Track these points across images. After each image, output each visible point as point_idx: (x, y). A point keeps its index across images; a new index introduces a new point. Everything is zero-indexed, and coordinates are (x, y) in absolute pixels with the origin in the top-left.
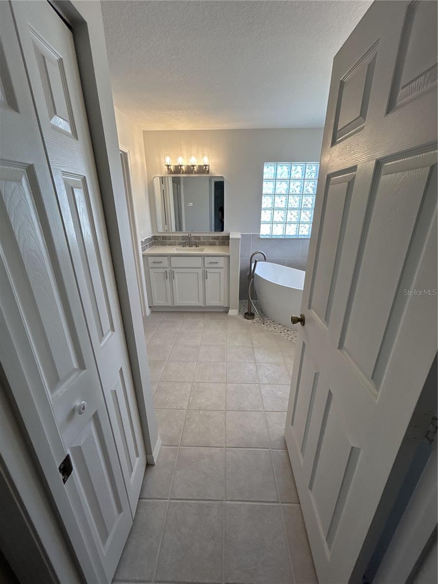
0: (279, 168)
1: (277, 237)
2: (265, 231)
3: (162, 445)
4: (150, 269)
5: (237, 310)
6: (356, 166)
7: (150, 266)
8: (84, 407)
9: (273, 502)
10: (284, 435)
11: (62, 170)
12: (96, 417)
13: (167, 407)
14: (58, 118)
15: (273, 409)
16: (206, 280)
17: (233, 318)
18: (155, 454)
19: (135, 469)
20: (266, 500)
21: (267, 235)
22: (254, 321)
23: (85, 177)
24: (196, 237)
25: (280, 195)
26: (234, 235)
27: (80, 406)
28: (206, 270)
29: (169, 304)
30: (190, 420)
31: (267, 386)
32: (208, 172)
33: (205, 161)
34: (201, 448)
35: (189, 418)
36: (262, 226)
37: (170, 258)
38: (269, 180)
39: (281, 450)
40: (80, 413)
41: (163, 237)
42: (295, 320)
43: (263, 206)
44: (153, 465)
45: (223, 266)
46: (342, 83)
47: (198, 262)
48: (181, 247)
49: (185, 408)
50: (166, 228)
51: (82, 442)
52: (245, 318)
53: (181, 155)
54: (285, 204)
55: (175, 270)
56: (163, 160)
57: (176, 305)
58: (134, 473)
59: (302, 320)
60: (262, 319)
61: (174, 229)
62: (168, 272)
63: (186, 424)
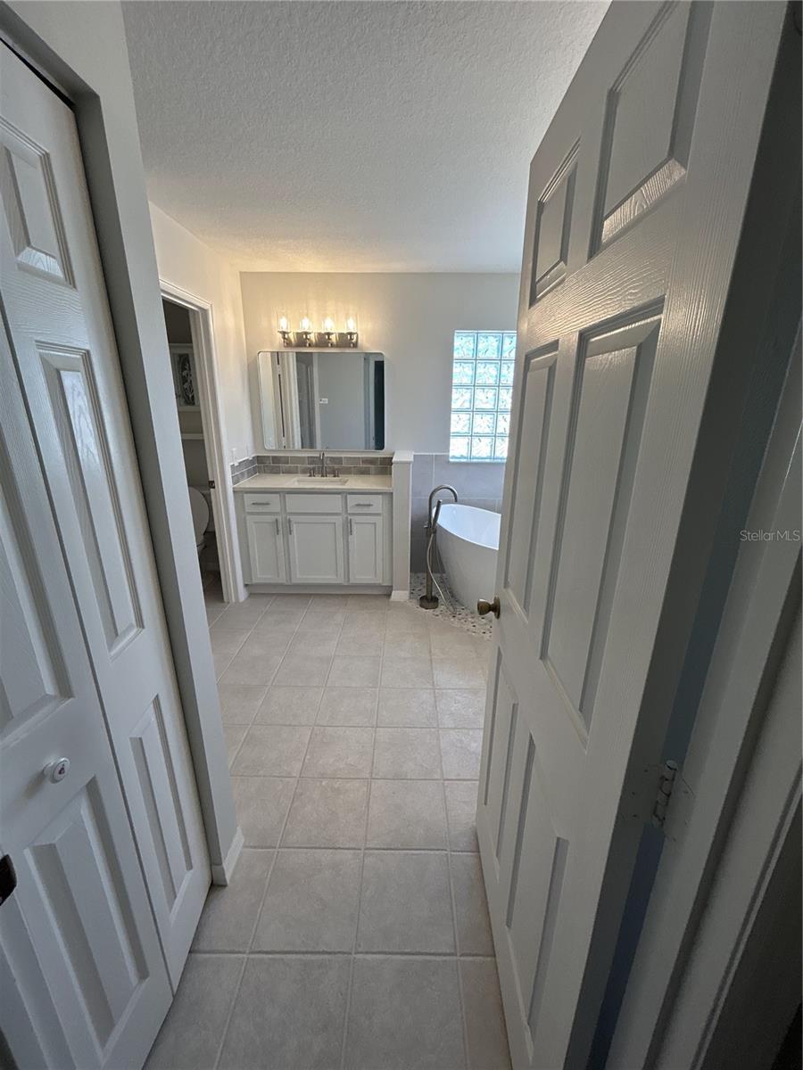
0: (482, 340)
1: (480, 461)
2: (457, 449)
3: (245, 846)
4: (248, 517)
5: (407, 592)
6: (557, 342)
7: (247, 511)
8: (63, 769)
9: (445, 955)
10: (475, 824)
11: (38, 339)
12: (92, 789)
13: (261, 773)
14: (34, 251)
15: (459, 775)
16: (350, 537)
17: (399, 605)
18: (229, 866)
19: (181, 892)
20: (432, 951)
21: (462, 457)
22: (438, 611)
23: (88, 352)
24: (332, 459)
25: (483, 387)
26: (402, 456)
27: (54, 767)
28: (349, 518)
29: (282, 579)
30: (303, 797)
31: (451, 732)
32: (355, 345)
33: (350, 325)
34: (318, 851)
35: (301, 794)
36: (453, 441)
37: (284, 497)
38: (463, 361)
39: (469, 854)
40: (54, 781)
41: (274, 458)
42: (484, 609)
43: (455, 406)
44: (224, 886)
45: (380, 512)
46: (541, 206)
47: (335, 503)
48: (306, 477)
49: (295, 775)
50: (284, 443)
51: (58, 837)
52: (422, 606)
53: (307, 315)
54: (493, 403)
55: (293, 518)
56: (274, 323)
57: (294, 581)
58: (178, 901)
59: (496, 608)
60: (451, 608)
61: (298, 444)
62: (280, 521)
63: (295, 805)
